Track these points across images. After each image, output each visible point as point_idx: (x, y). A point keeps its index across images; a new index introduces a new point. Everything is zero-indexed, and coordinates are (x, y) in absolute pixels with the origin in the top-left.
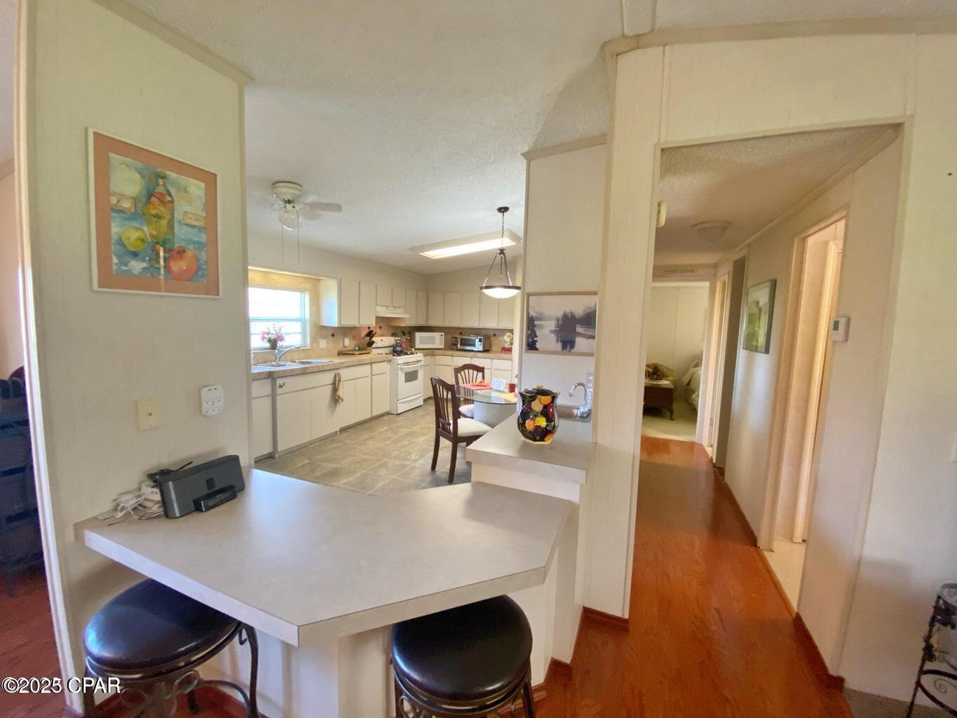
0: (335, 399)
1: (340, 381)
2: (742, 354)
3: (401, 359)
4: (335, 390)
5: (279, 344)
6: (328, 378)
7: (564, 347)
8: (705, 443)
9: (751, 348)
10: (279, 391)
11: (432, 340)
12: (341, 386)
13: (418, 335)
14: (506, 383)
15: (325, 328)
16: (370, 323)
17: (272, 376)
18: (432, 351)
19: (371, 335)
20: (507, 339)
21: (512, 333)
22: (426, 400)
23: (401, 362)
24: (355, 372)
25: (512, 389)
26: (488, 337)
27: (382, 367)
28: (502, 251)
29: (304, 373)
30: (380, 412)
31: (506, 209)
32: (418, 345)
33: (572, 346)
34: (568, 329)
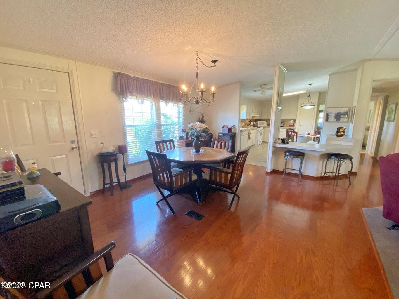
0: (249, 138)
2: (386, 123)
4: (249, 136)
6: (247, 133)
7: (337, 120)
8: (369, 154)
10: (242, 135)
11: (263, 123)
13: (259, 122)
14: (307, 133)
15: (241, 119)
16: (251, 118)
17: (241, 131)
18: (264, 127)
19: (250, 121)
20: (292, 122)
21: (295, 120)
22: (263, 142)
23: (259, 129)
24: (251, 132)
25: (309, 134)
26: (284, 122)
27: (255, 131)
28: (309, 96)
29: (246, 131)
30: (253, 144)
31: (312, 84)
32: (259, 125)
33: (339, 120)
34: (338, 117)
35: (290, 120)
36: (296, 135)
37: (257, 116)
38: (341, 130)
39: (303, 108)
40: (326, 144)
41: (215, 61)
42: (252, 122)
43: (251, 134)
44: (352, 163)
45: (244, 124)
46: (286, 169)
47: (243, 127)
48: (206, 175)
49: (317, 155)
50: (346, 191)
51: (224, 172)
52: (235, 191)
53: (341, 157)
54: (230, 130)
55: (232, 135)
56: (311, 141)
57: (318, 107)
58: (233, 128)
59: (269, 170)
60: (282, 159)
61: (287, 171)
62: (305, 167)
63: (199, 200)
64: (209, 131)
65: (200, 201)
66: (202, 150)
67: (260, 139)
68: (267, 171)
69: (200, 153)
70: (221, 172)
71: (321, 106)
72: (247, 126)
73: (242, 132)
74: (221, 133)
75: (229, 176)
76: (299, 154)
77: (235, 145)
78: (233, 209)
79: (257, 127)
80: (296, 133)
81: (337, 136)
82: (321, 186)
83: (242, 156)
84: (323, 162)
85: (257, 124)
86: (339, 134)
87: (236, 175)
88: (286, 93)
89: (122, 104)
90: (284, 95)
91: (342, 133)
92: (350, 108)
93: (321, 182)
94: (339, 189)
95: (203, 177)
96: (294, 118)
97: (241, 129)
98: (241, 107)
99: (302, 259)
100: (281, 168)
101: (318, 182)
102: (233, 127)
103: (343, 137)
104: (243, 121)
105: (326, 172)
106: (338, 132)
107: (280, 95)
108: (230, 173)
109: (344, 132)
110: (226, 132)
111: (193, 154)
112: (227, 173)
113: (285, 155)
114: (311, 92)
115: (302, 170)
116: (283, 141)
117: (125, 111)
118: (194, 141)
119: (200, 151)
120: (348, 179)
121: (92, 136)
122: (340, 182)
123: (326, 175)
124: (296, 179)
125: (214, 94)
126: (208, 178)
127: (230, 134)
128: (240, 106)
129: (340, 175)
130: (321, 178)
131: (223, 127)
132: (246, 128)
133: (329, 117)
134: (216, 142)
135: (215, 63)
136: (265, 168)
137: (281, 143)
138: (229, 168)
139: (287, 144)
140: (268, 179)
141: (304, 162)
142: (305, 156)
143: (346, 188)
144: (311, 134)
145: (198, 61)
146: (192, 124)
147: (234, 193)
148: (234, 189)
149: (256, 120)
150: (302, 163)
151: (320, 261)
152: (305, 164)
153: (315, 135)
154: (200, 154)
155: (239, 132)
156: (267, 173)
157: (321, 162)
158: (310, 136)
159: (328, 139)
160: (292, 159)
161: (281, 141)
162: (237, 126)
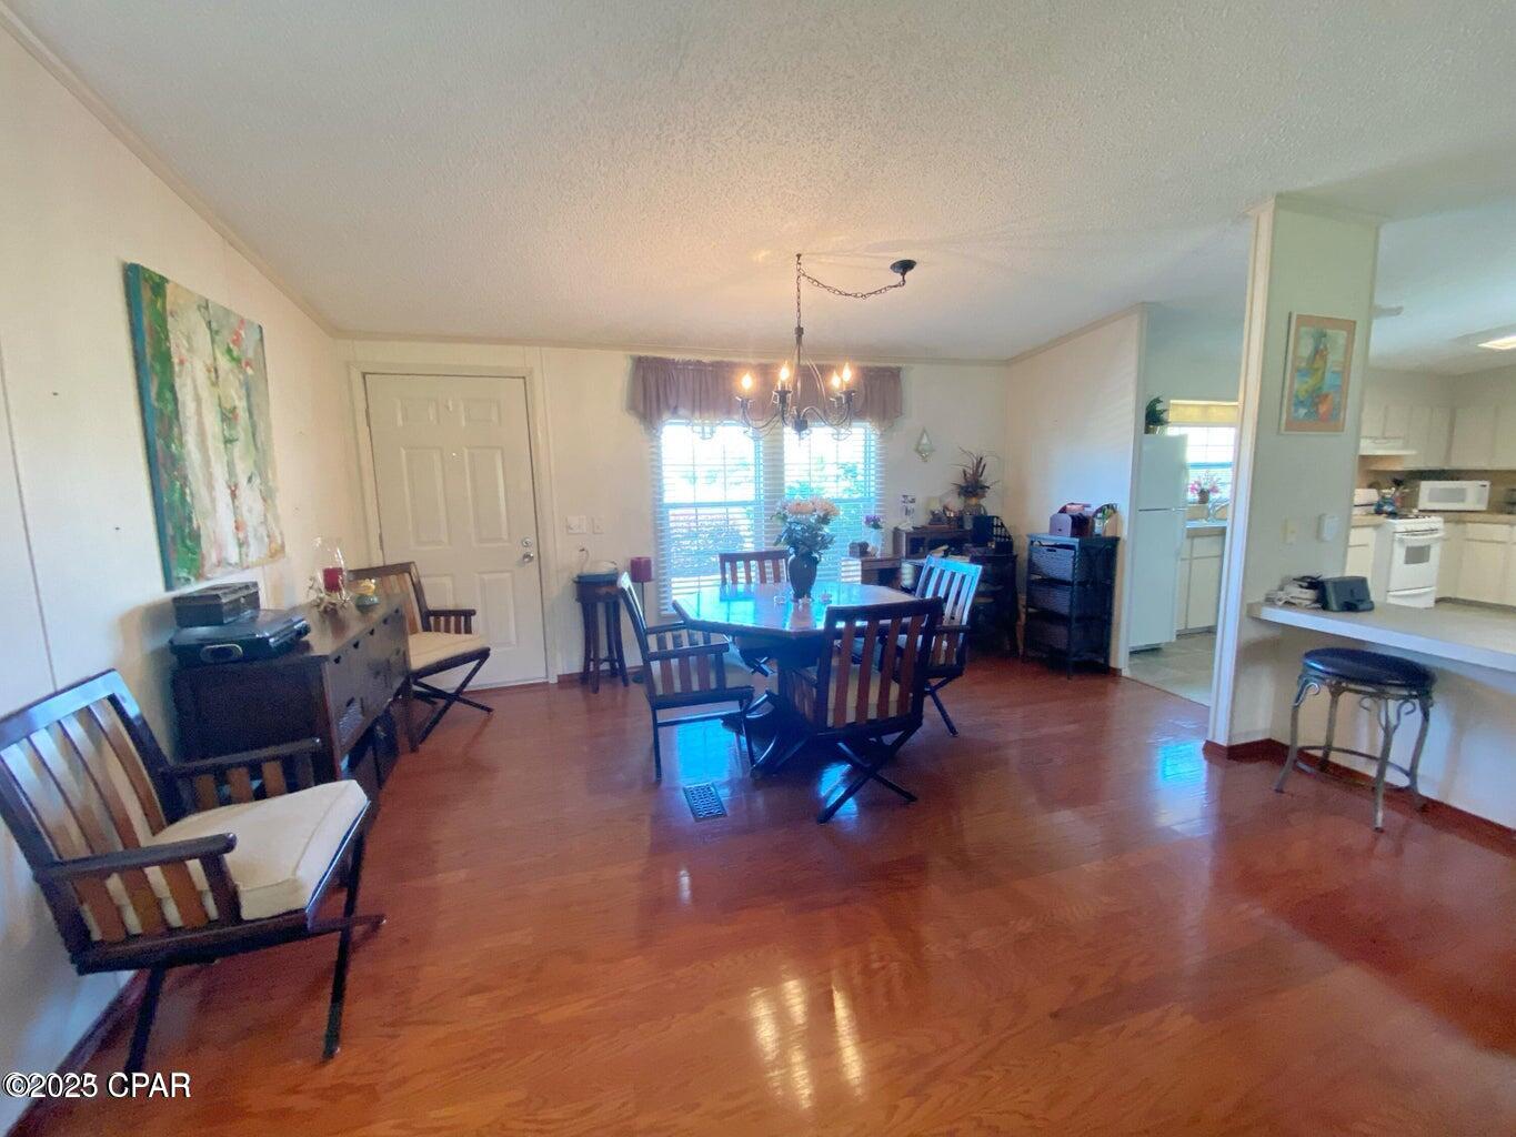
3: (1400, 525)
5: (1213, 497)
11: (1458, 495)
13: (1425, 486)
22: (1441, 600)
27: (1367, 534)
41: (905, 266)
54: (1081, 524)
55: (1094, 548)
58: (1104, 518)
64: (1002, 526)
67: (1414, 583)
68: (1210, 738)
79: (1396, 515)
85: (1409, 501)
89: (655, 444)
102: (1101, 510)
110: (1065, 533)
113: (1303, 669)
116: (1323, 595)
117: (664, 462)
121: (570, 531)
127: (1075, 542)
131: (1062, 511)
135: (903, 274)
149: (1402, 479)
156: (1211, 748)
162: (1124, 509)
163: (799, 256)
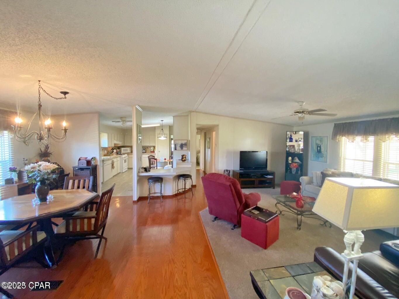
0: (113, 167)
1: (114, 162)
2: (207, 149)
4: (113, 165)
6: (110, 162)
7: (181, 149)
8: (202, 169)
9: (208, 148)
10: (104, 165)
11: (127, 150)
12: (114, 164)
13: (122, 149)
14: (164, 158)
15: (101, 147)
16: (113, 146)
17: (103, 161)
18: (128, 154)
19: (113, 149)
20: (152, 149)
21: (154, 147)
22: (128, 168)
23: (123, 156)
24: (115, 160)
25: (165, 159)
26: (146, 148)
27: (119, 159)
28: (162, 129)
29: (108, 160)
30: (118, 172)
31: (163, 121)
32: (122, 152)
33: (183, 149)
34: (182, 146)
35: (150, 147)
36: (156, 160)
37: (120, 143)
38: (184, 157)
39: (159, 139)
40: (177, 168)
41: (65, 93)
42: (115, 149)
43: (115, 163)
44: (192, 180)
45: (106, 152)
46: (150, 193)
47: (105, 155)
48: (59, 228)
49: (172, 177)
50: (191, 200)
51: (85, 218)
52: (100, 234)
53: (185, 176)
54: (89, 162)
55: (92, 168)
56: (167, 165)
57: (170, 137)
58: (93, 160)
59: (135, 198)
60: (146, 186)
61: (151, 195)
62: (164, 189)
63: (50, 264)
64: (59, 165)
65: (53, 265)
66: (50, 197)
67: (125, 166)
68: (133, 200)
69: (48, 201)
70: (82, 218)
71: (171, 136)
72: (110, 154)
73: (105, 162)
74: (77, 167)
75: (93, 221)
76: (159, 179)
77: (97, 179)
78: (99, 256)
79: (121, 155)
80: (156, 159)
81: (183, 161)
82: (177, 201)
83: (106, 195)
84: (176, 182)
85: (121, 151)
86: (183, 159)
87: (101, 216)
88: (144, 125)
90: (143, 126)
91: (185, 159)
92: (187, 140)
93: (176, 198)
94: (187, 200)
95: (55, 232)
96: (154, 145)
97: (103, 158)
98: (101, 134)
99: (166, 271)
100: (146, 194)
101: (174, 199)
102: (92, 158)
103: (186, 161)
104: (104, 149)
105: (179, 189)
106: (182, 158)
107: (139, 127)
108: (93, 217)
109: (185, 158)
110: (85, 165)
111: (36, 205)
112: (90, 218)
113: (148, 182)
114: (163, 125)
115: (162, 192)
116: (146, 170)
118: (37, 187)
119: (48, 197)
120: (191, 192)
122: (187, 195)
123: (178, 192)
124: (159, 201)
125: (66, 130)
126: (63, 231)
127: (90, 167)
128: (99, 134)
129: (186, 189)
130: (176, 195)
131: (80, 160)
132: (109, 157)
133: (176, 146)
134: (71, 182)
135: (65, 95)
136: (132, 197)
137: (144, 171)
138: (91, 210)
139: (149, 172)
140: (135, 207)
141: (163, 185)
142: (163, 180)
143: (191, 198)
144: (167, 159)
145: (41, 91)
146: (32, 165)
147: (101, 237)
148: (100, 233)
149: (119, 148)
150: (161, 186)
151: (178, 266)
152: (164, 187)
153: (170, 160)
154: (48, 203)
155: (100, 162)
156: (134, 202)
157: (175, 182)
158: (166, 161)
159: (177, 164)
160: (154, 185)
161: (144, 170)
162: (98, 158)
163: (39, 81)
